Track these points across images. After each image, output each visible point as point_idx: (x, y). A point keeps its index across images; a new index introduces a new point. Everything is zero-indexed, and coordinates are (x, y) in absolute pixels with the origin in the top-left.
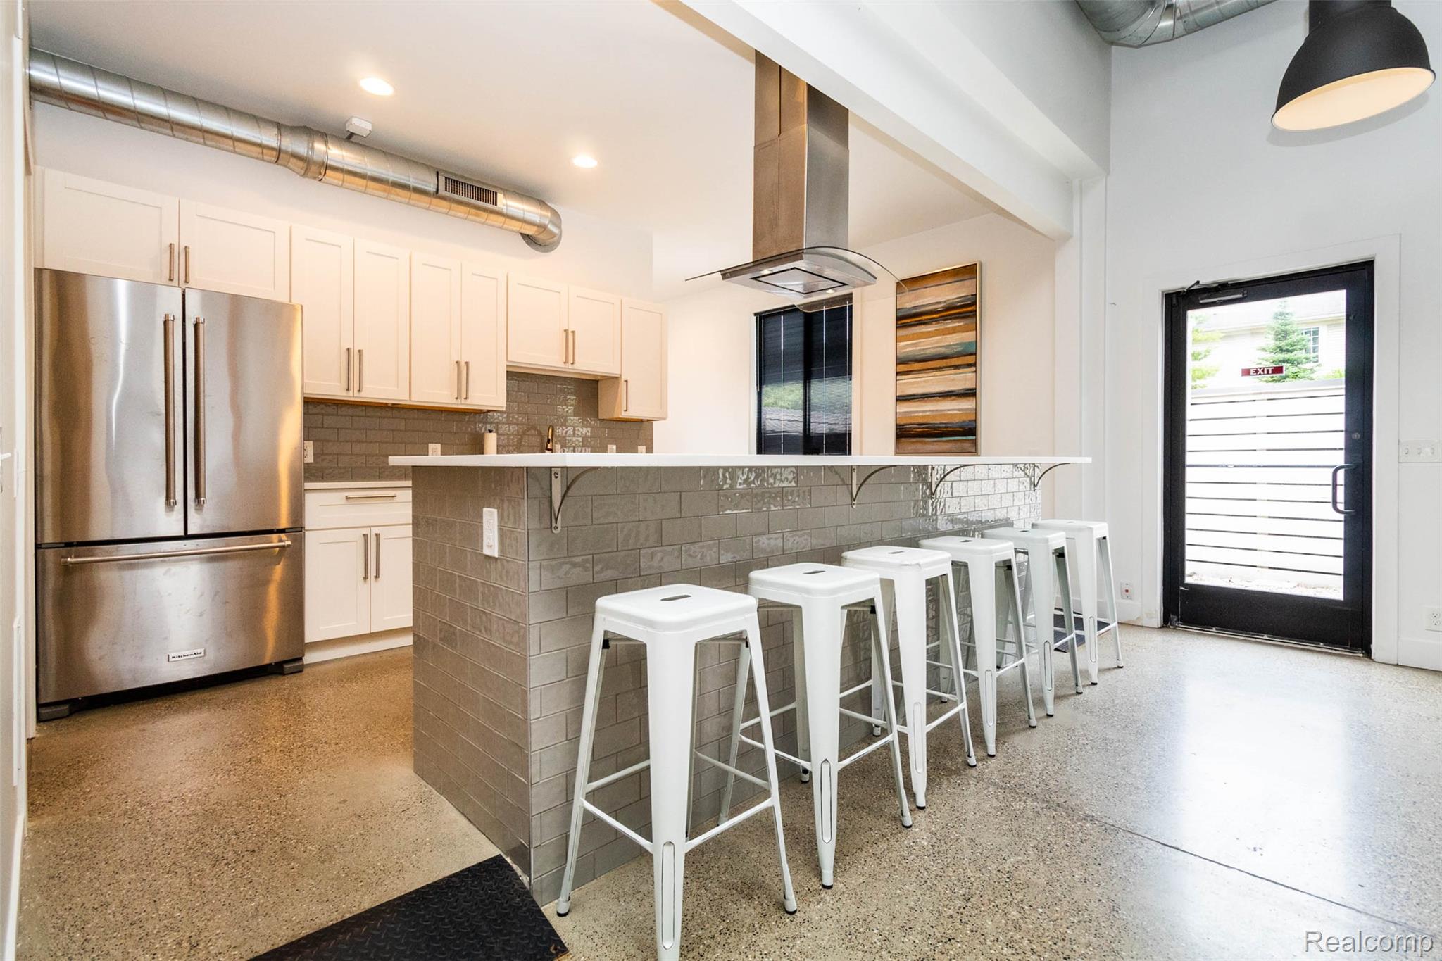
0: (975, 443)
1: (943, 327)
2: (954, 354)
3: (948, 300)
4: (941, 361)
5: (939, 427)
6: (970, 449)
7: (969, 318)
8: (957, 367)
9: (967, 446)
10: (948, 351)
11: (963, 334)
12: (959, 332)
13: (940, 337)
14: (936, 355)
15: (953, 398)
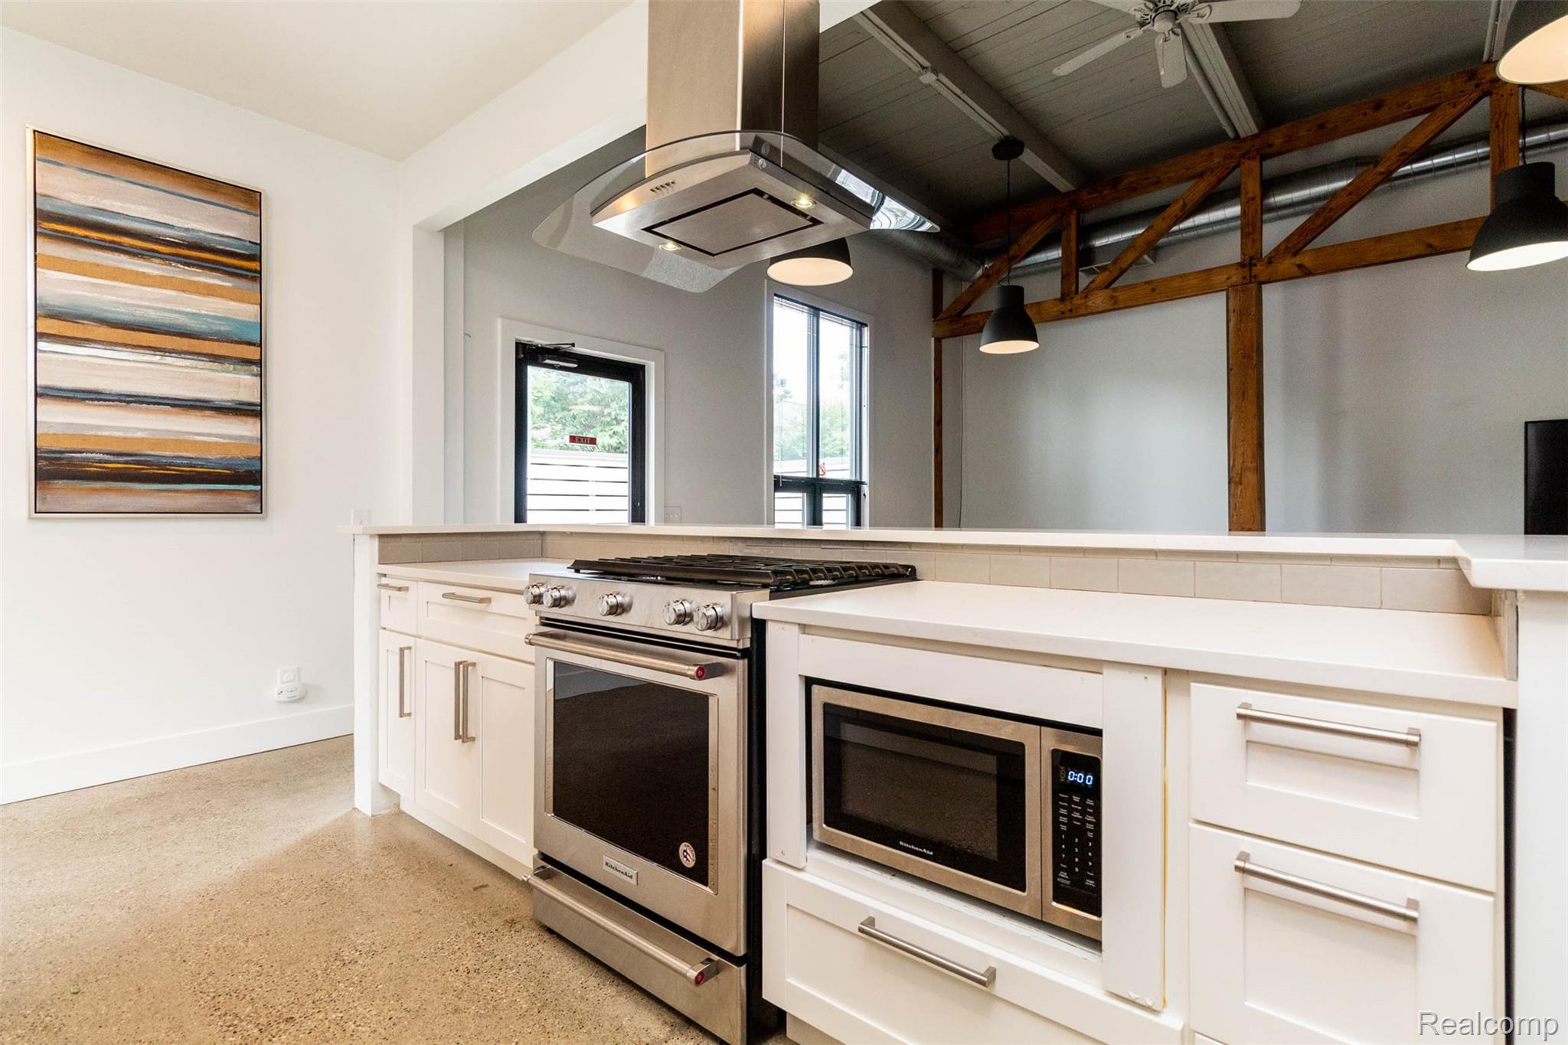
0: (259, 497)
1: (180, 276)
2: (212, 334)
3: (193, 230)
4: (178, 338)
5: (171, 464)
6: (249, 507)
7: (244, 280)
8: (215, 358)
9: (242, 501)
10: (193, 325)
11: (232, 303)
12: (222, 297)
13: (174, 293)
14: (164, 325)
15: (208, 413)
